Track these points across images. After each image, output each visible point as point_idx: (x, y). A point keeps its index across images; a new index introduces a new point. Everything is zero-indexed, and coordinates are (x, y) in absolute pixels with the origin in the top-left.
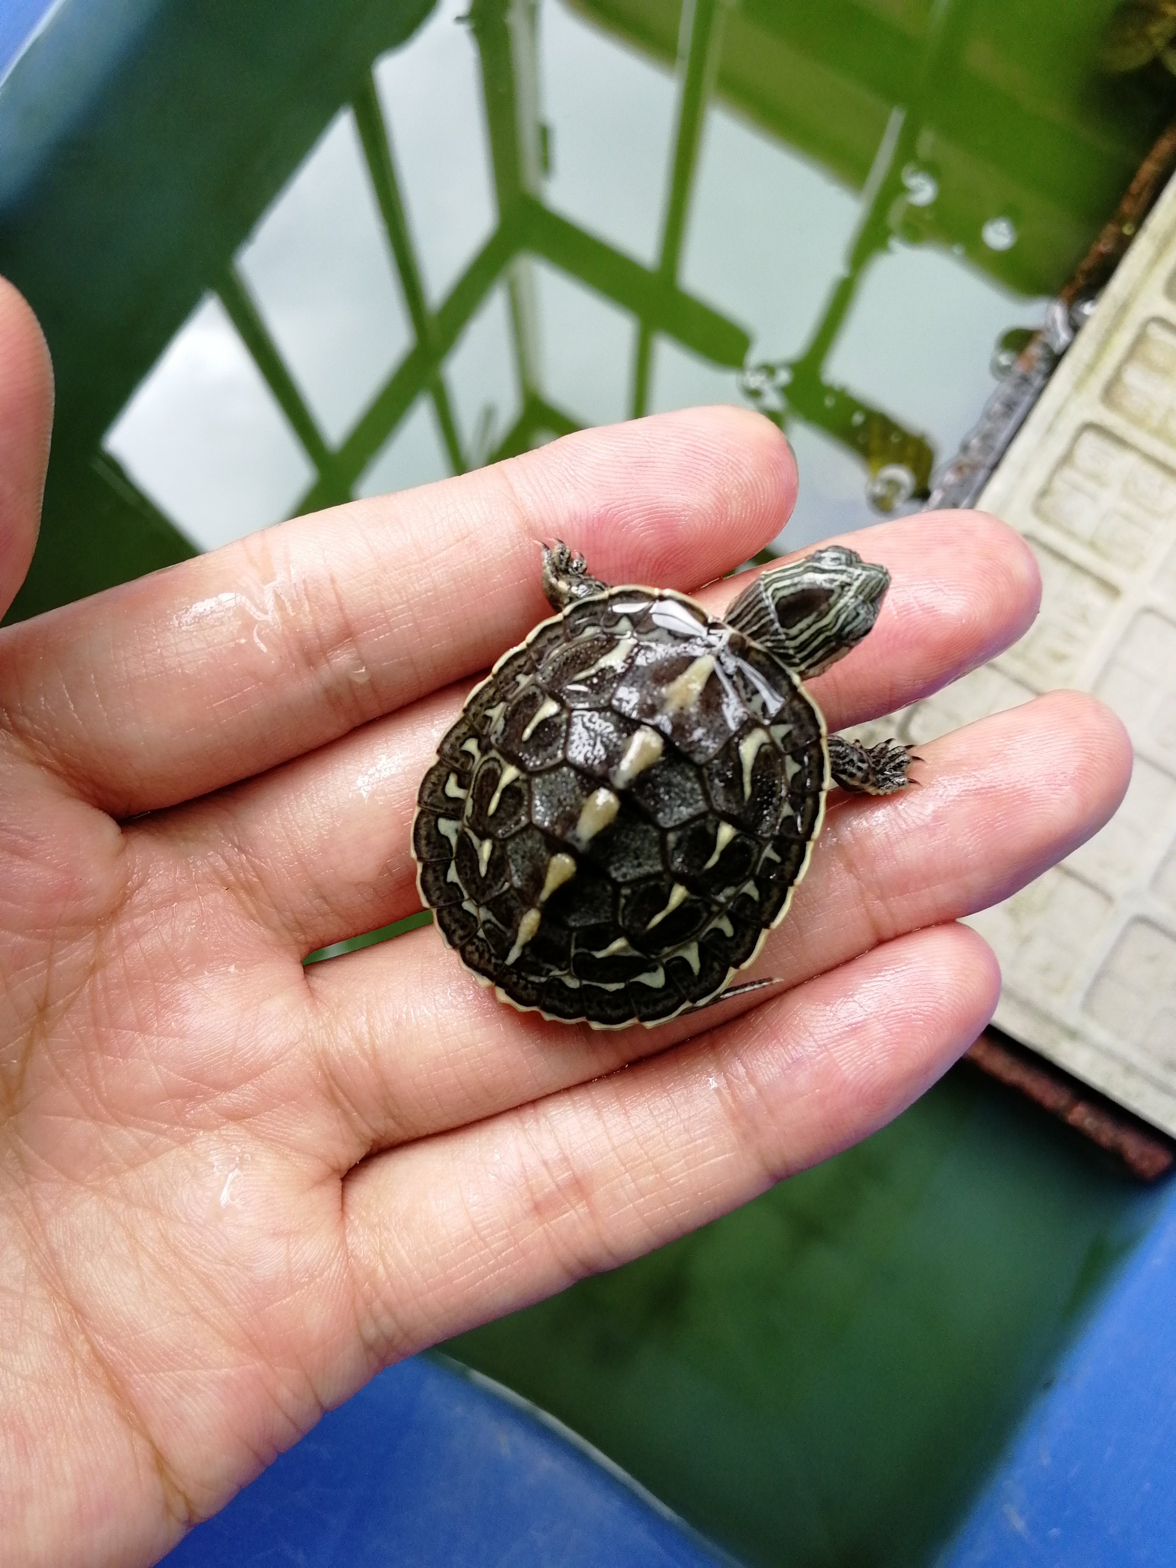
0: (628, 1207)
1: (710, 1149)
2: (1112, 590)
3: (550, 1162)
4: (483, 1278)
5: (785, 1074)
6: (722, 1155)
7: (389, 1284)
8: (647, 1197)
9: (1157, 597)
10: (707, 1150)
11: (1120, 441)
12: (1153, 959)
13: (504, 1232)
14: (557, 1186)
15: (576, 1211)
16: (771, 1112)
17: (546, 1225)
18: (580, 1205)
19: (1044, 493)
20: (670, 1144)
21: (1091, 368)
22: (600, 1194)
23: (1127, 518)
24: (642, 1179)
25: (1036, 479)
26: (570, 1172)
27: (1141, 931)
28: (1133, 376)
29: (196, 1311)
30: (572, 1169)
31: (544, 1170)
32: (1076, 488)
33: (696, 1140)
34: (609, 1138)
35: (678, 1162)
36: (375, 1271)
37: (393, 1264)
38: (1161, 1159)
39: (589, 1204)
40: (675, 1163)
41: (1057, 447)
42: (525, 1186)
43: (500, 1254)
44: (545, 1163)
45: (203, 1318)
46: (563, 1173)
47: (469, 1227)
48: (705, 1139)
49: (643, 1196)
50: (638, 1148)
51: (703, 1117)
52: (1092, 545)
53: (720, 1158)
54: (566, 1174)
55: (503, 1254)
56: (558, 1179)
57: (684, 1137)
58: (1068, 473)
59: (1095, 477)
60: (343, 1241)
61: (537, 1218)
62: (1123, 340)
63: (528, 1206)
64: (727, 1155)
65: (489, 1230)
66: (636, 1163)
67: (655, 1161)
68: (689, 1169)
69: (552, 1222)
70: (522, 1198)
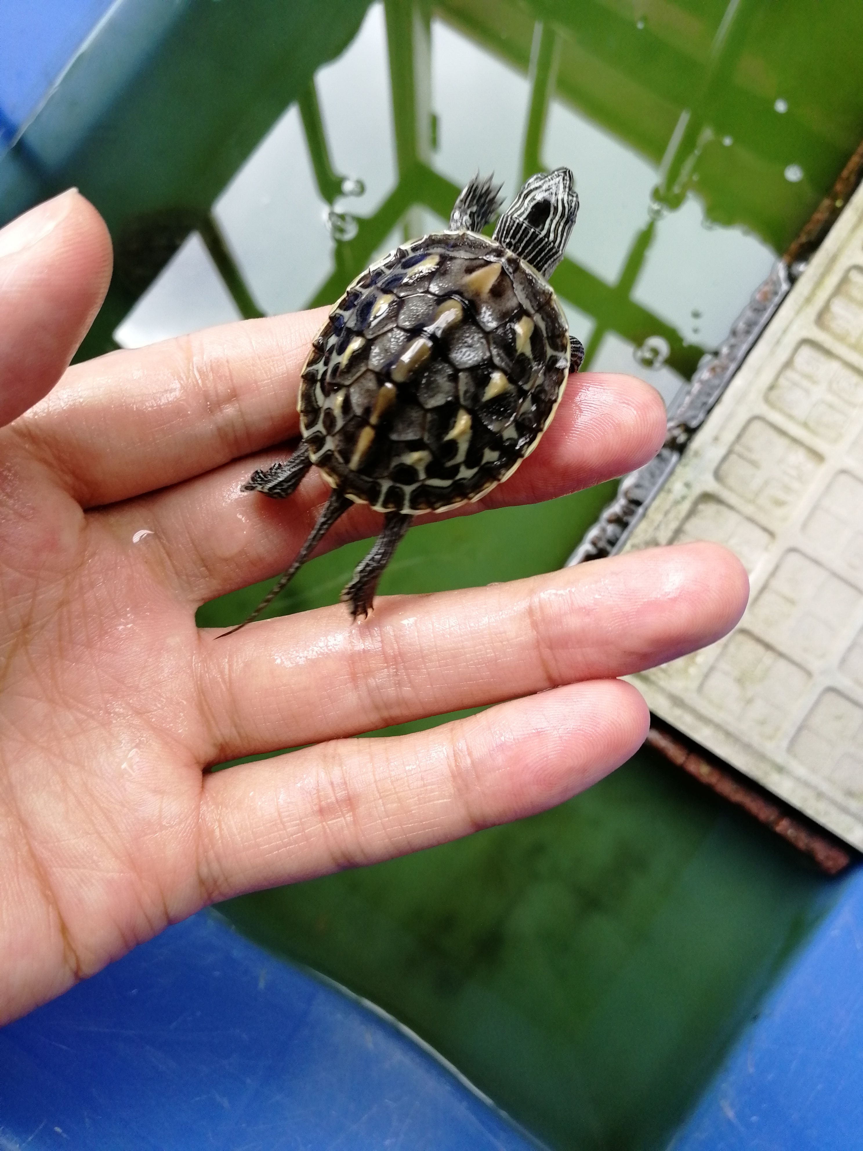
0: (378, 822)
1: (435, 793)
2: (818, 457)
3: (335, 783)
4: (278, 850)
5: (490, 753)
6: (442, 799)
7: (220, 841)
8: (391, 818)
9: (850, 463)
10: (433, 794)
11: (828, 353)
12: (838, 718)
13: (298, 822)
14: (337, 799)
15: (345, 818)
16: (478, 777)
17: (324, 823)
18: (349, 815)
19: (772, 387)
20: (410, 785)
21: (808, 300)
22: (362, 810)
23: (831, 406)
24: (389, 805)
25: (766, 378)
26: (346, 792)
27: (830, 697)
28: (838, 307)
29: (98, 833)
30: (347, 790)
31: (330, 787)
32: (795, 384)
33: (427, 786)
34: (374, 775)
35: (414, 798)
36: (213, 831)
37: (225, 829)
38: (842, 860)
39: (354, 815)
40: (411, 798)
41: (783, 356)
42: (316, 795)
43: (292, 835)
44: (332, 784)
45: (102, 838)
46: (341, 791)
47: (276, 814)
48: (433, 787)
49: (388, 817)
50: (390, 784)
51: (435, 772)
52: (805, 425)
53: (440, 801)
54: (344, 792)
55: (294, 836)
56: (338, 795)
57: (420, 783)
58: (789, 373)
59: (808, 377)
60: (198, 807)
61: (320, 817)
62: (832, 281)
63: (316, 808)
64: (445, 800)
65: (288, 818)
66: (387, 793)
67: (399, 795)
68: (420, 804)
69: (329, 822)
70: (313, 802)
